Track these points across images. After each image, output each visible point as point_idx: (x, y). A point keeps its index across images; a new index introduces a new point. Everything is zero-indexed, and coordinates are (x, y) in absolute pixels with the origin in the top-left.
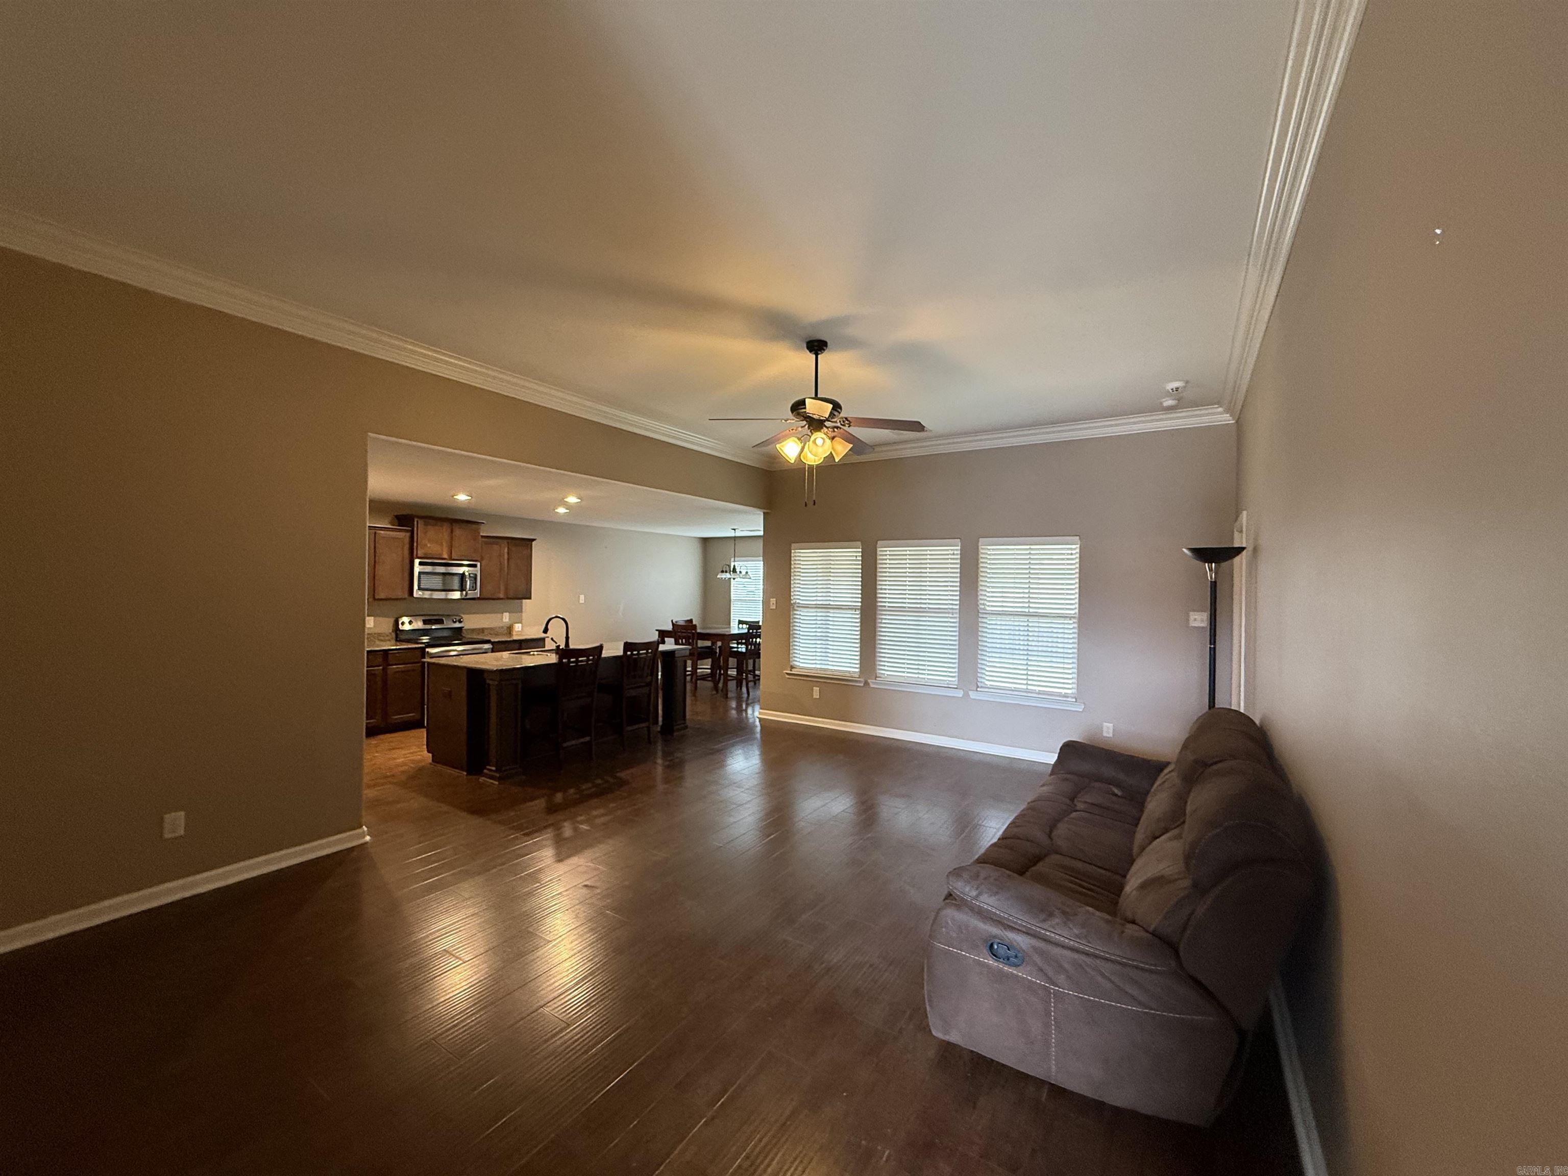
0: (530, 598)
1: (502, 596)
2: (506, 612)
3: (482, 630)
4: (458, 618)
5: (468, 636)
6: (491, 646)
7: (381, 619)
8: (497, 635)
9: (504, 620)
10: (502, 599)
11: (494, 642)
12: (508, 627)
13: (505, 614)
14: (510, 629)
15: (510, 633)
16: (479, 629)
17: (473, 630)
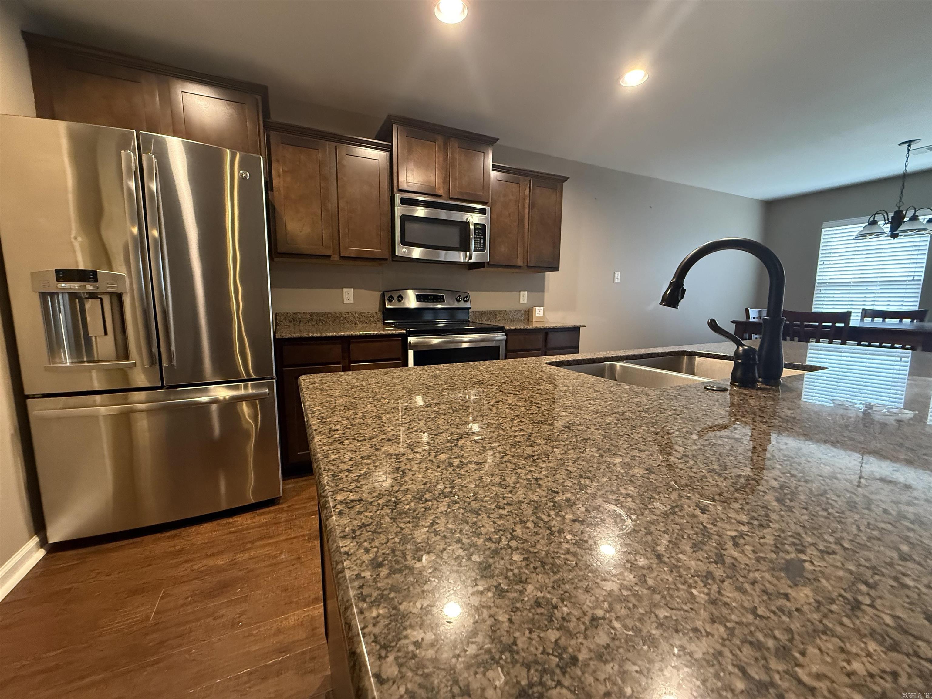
0: (557, 269)
1: (520, 263)
2: (524, 291)
3: (494, 314)
4: (463, 295)
5: (474, 321)
6: (505, 337)
7: (363, 291)
8: (512, 321)
9: (521, 302)
10: (519, 267)
11: (510, 331)
12: (526, 311)
13: (522, 293)
14: (528, 314)
15: (528, 320)
16: (491, 312)
17: (483, 313)
